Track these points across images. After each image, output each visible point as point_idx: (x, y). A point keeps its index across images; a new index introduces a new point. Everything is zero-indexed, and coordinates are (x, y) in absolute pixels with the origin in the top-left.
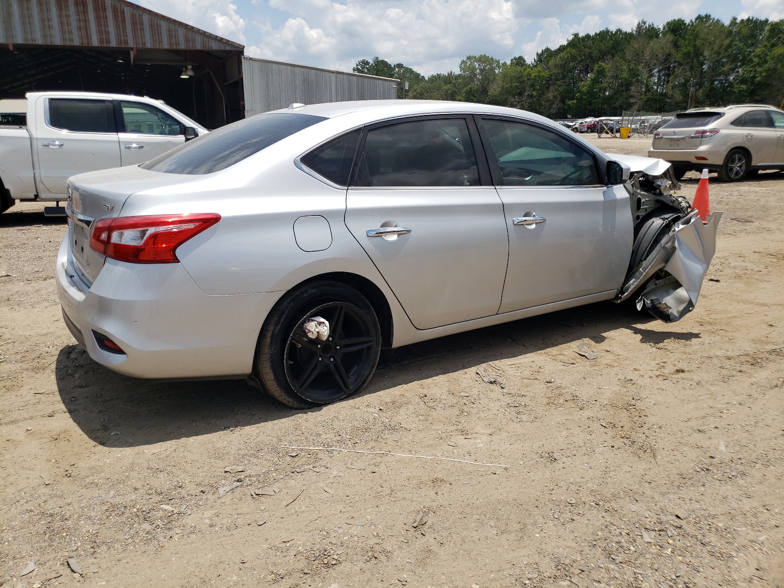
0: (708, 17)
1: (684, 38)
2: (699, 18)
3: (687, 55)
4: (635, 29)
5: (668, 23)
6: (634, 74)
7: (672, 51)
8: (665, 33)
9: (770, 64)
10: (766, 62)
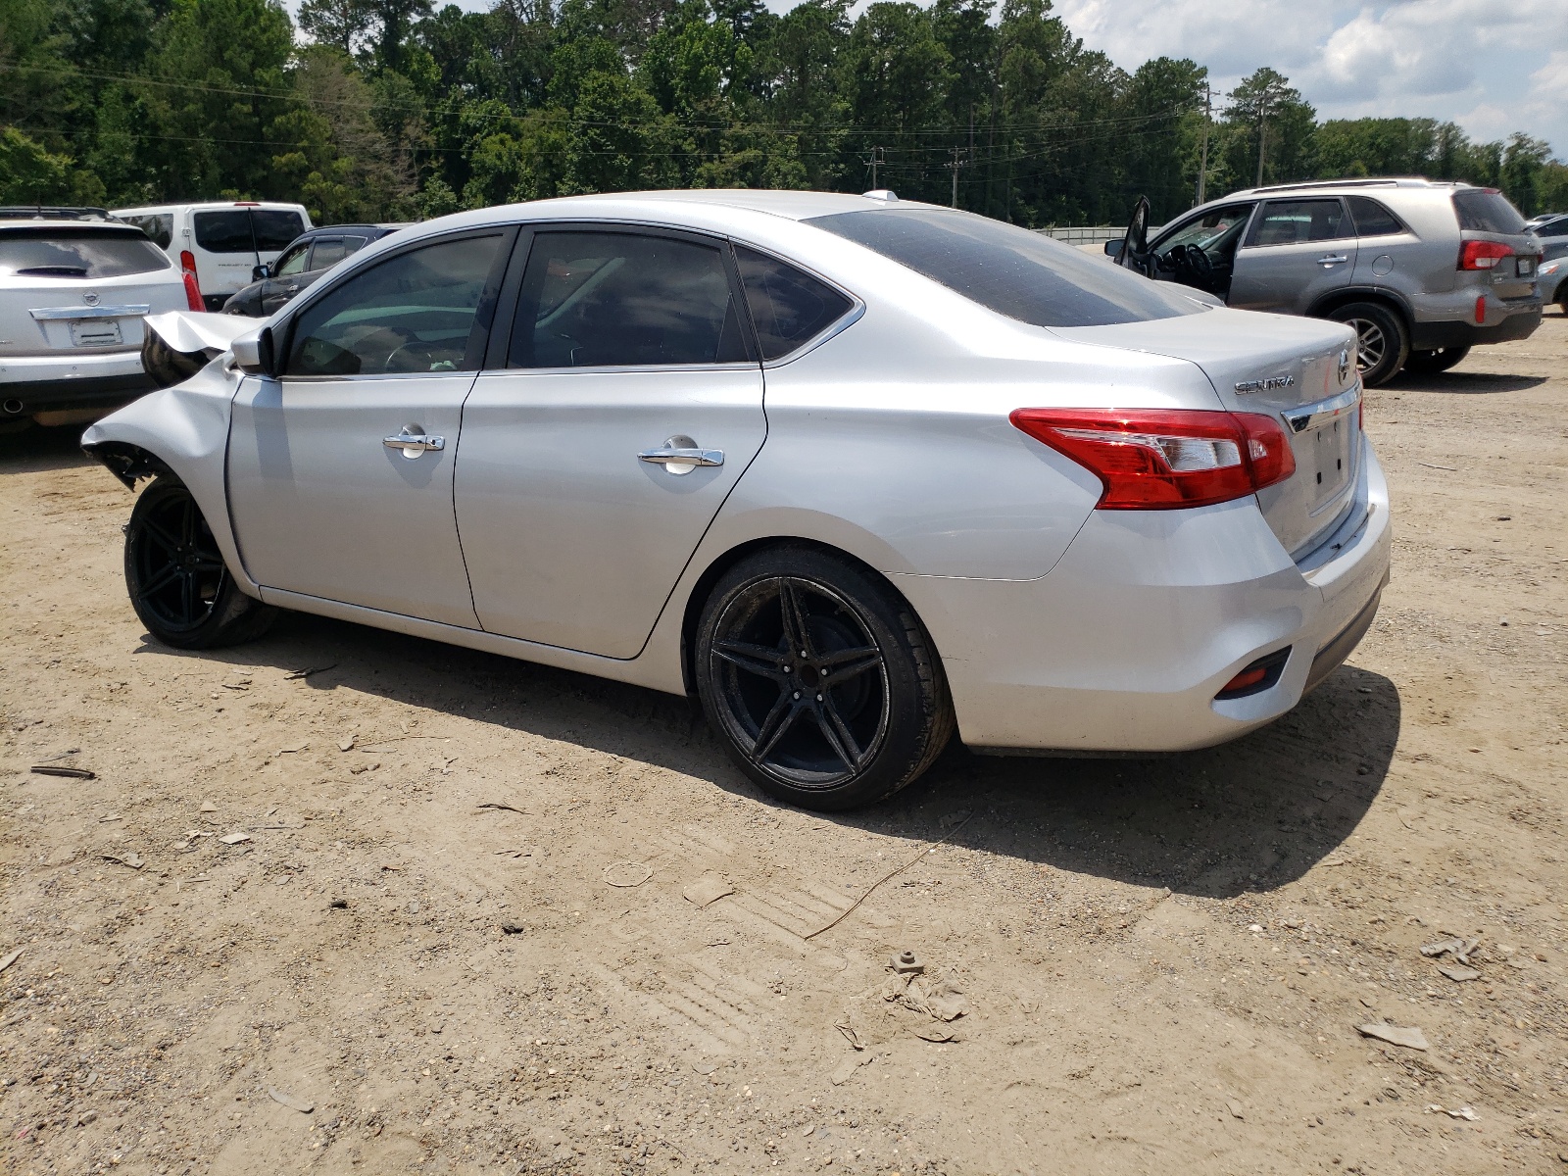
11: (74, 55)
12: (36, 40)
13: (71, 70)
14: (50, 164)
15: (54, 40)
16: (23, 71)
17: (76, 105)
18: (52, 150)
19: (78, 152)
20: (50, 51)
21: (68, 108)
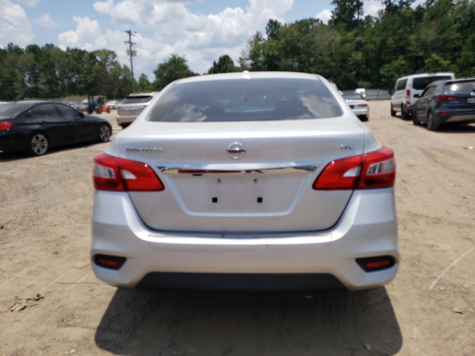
0: (52, 45)
1: (41, 56)
2: (47, 45)
3: (46, 66)
4: (7, 47)
5: (28, 46)
6: (14, 75)
7: (36, 63)
8: (28, 52)
9: (94, 74)
10: (91, 73)
11: (459, 30)
12: (449, 27)
13: (458, 35)
14: (442, 64)
15: (455, 26)
16: (442, 37)
17: (456, 45)
18: (445, 59)
19: (453, 59)
20: (452, 29)
21: (454, 46)
